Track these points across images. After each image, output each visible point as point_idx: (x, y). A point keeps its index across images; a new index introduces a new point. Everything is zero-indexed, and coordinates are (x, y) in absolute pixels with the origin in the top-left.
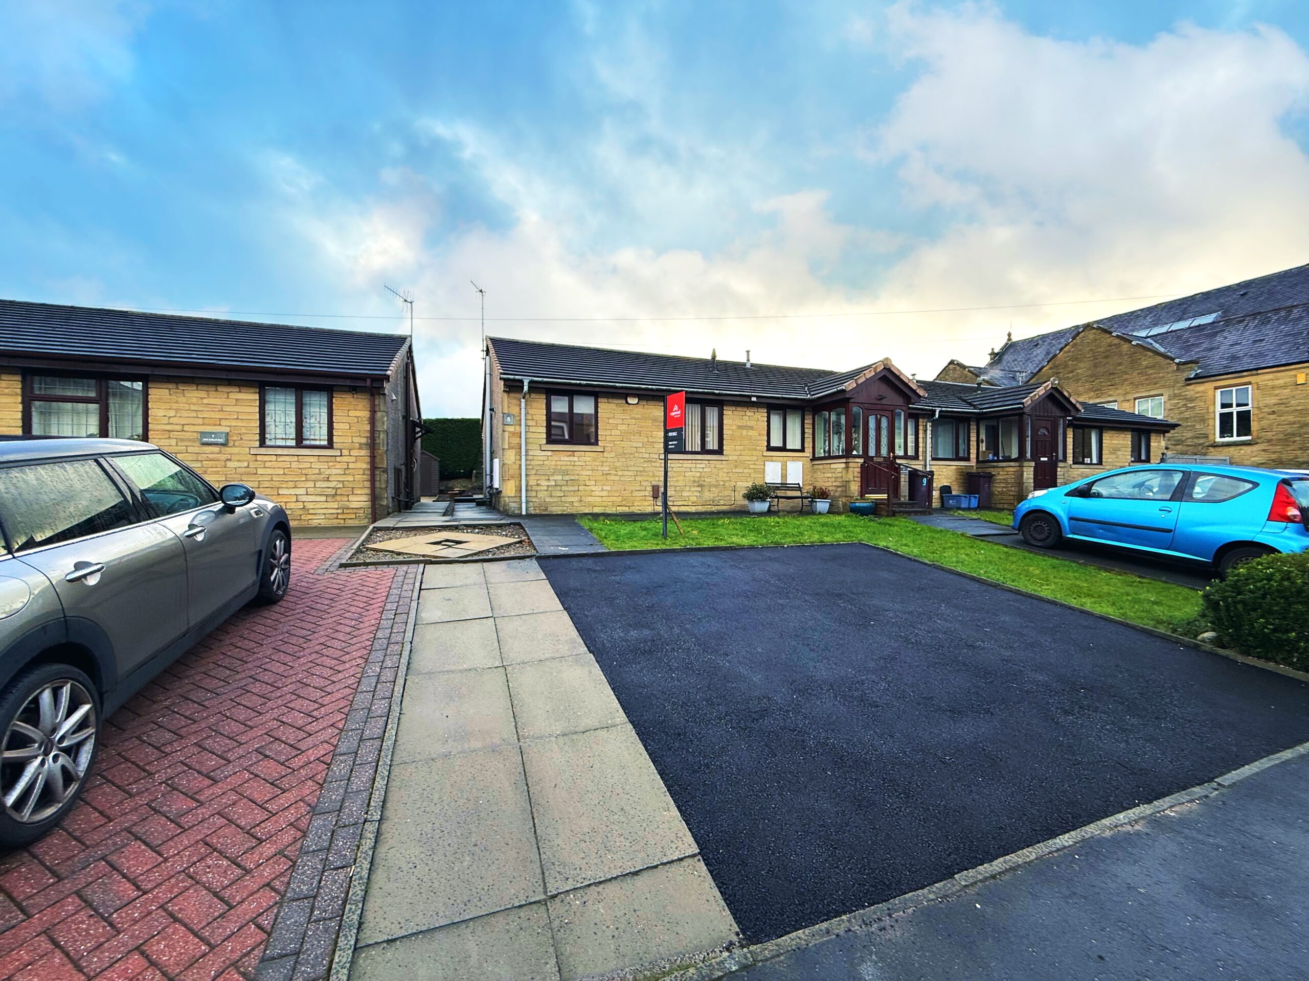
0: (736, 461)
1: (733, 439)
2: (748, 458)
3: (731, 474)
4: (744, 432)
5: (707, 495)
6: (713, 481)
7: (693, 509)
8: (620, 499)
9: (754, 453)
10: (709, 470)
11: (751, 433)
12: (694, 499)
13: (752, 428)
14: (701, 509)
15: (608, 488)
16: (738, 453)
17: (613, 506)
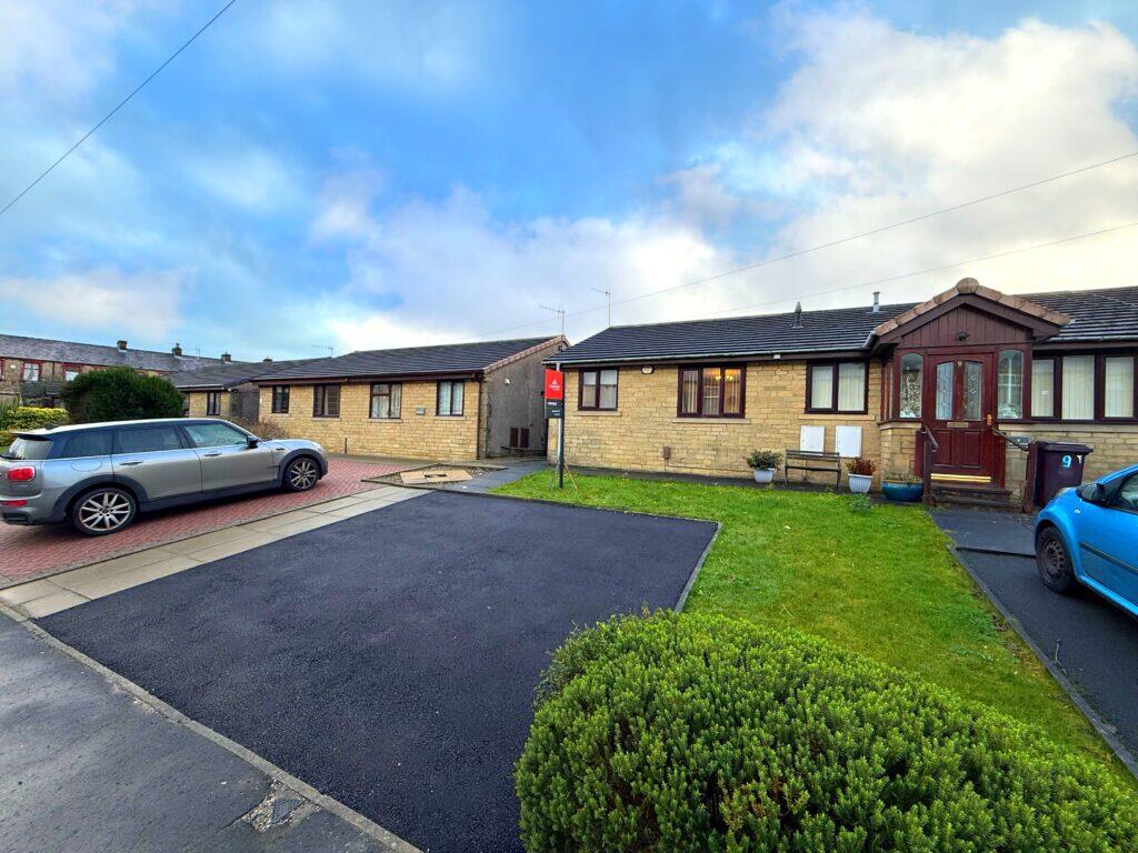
0: (762, 425)
1: (757, 400)
2: (778, 422)
3: (753, 439)
4: (774, 394)
5: (723, 460)
6: (731, 445)
7: (707, 473)
8: (634, 457)
9: (786, 416)
10: (726, 434)
11: (781, 394)
12: (709, 463)
13: (784, 388)
14: (715, 473)
15: (624, 448)
16: (765, 416)
17: (628, 463)
